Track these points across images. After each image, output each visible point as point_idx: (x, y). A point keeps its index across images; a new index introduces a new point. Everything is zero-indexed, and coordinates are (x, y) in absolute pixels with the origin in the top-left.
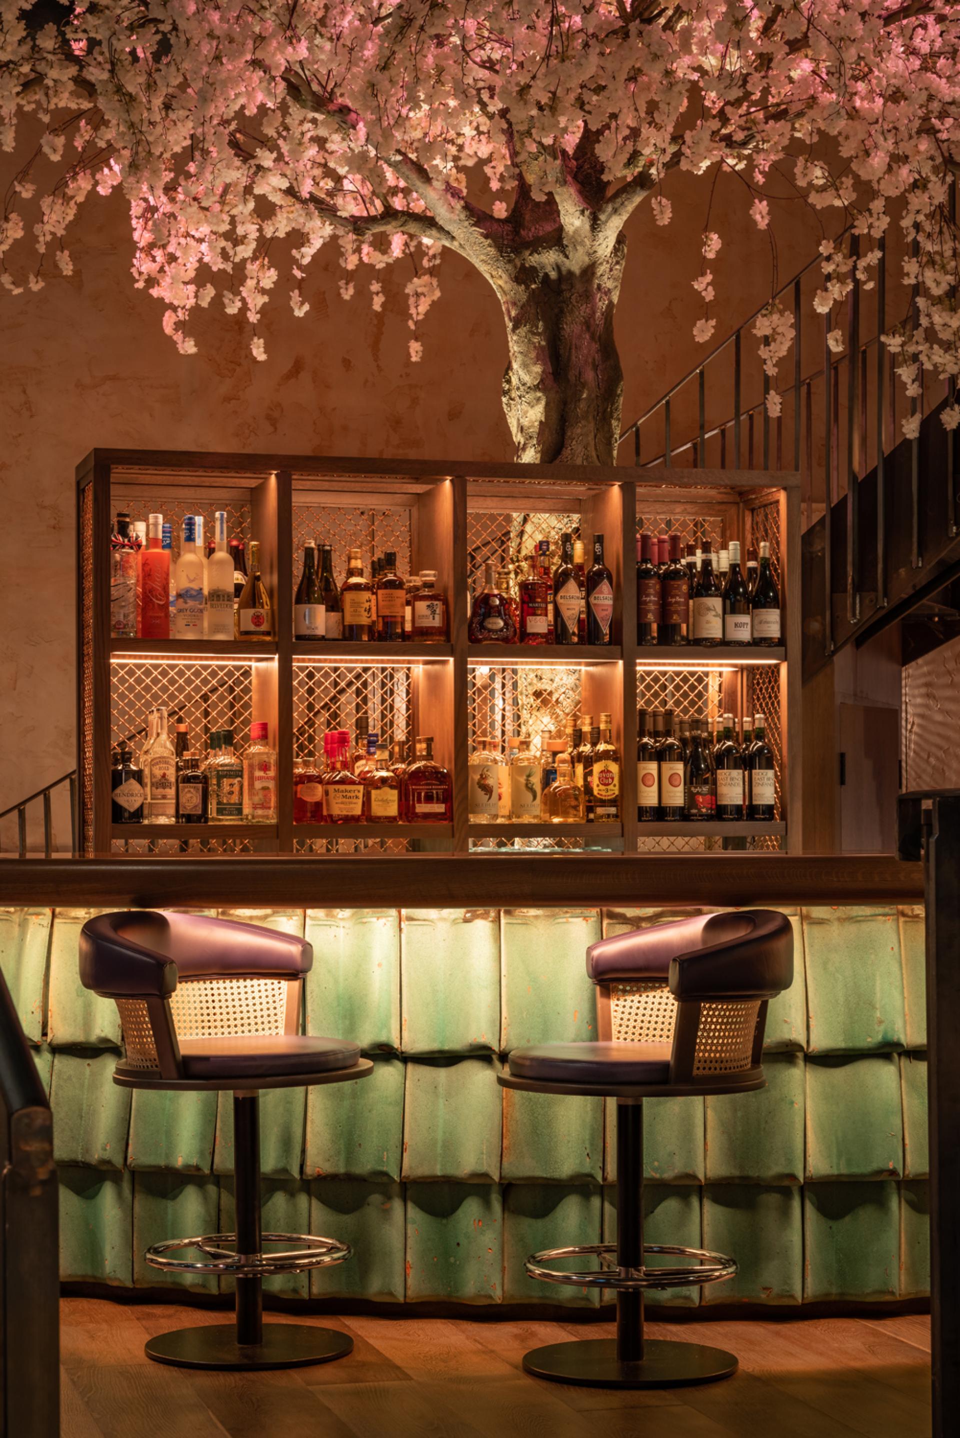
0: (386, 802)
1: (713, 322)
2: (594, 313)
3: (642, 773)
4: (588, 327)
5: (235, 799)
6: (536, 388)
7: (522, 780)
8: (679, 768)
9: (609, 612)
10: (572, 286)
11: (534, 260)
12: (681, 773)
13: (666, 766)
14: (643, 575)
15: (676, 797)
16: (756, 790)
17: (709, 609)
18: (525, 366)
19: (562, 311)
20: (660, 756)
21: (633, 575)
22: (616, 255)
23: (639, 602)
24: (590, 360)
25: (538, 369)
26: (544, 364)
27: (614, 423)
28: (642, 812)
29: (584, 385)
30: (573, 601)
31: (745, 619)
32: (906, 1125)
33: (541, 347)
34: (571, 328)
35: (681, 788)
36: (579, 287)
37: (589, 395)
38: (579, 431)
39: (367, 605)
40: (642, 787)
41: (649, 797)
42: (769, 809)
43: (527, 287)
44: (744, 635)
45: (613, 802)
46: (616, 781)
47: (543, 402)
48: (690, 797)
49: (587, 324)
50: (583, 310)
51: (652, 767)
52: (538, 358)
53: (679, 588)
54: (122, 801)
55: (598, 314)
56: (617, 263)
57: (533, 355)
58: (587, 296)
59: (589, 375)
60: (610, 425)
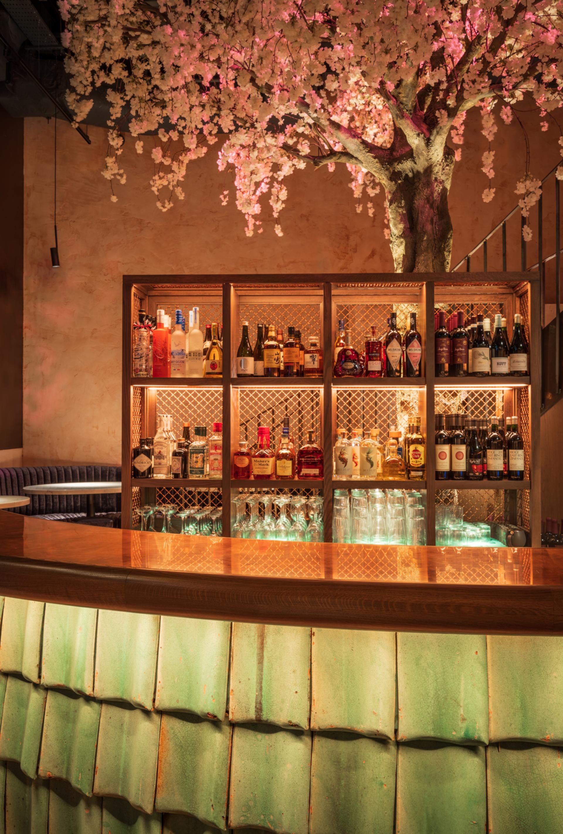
0: (284, 467)
1: (494, 190)
2: (432, 193)
3: (438, 451)
4: (428, 202)
5: (199, 465)
6: (401, 236)
7: (365, 455)
8: (463, 448)
9: (419, 358)
10: (420, 179)
11: (399, 167)
12: (464, 452)
13: (454, 447)
14: (439, 336)
15: (461, 466)
16: (512, 462)
17: (480, 355)
18: (395, 225)
19: (415, 194)
20: (450, 441)
21: (433, 335)
22: (446, 161)
23: (437, 352)
24: (429, 219)
25: (401, 226)
26: (405, 223)
27: (446, 253)
28: (439, 475)
29: (425, 233)
30: (395, 352)
31: (505, 360)
32: (490, 812)
33: (403, 214)
34: (419, 202)
35: (464, 460)
36: (423, 180)
37: (428, 238)
38: (422, 258)
39: (276, 357)
40: (439, 460)
41: (444, 465)
42: (522, 473)
43: (396, 182)
44: (504, 369)
45: (422, 468)
46: (422, 456)
47: (404, 244)
48: (469, 466)
49: (429, 200)
50: (426, 192)
51: (446, 448)
52: (401, 220)
53: (461, 342)
54: (137, 466)
55: (436, 194)
56: (447, 165)
57: (399, 218)
58: (429, 184)
59: (429, 227)
60: (444, 255)
